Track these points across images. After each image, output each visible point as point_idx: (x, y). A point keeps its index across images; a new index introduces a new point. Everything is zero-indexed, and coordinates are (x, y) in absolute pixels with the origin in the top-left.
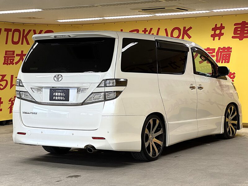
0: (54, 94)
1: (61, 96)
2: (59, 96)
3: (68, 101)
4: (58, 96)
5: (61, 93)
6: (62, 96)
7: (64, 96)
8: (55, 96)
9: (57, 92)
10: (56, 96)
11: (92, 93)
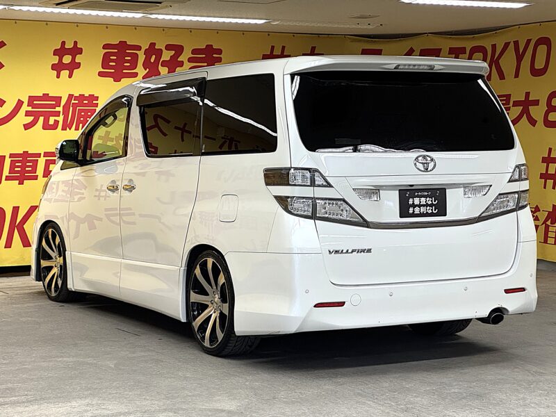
0: (411, 202)
1: (427, 205)
2: (423, 205)
3: (445, 215)
4: (420, 206)
5: (428, 199)
6: (431, 205)
7: (434, 205)
8: (414, 206)
9: (418, 196)
10: (417, 205)
11: (500, 194)
